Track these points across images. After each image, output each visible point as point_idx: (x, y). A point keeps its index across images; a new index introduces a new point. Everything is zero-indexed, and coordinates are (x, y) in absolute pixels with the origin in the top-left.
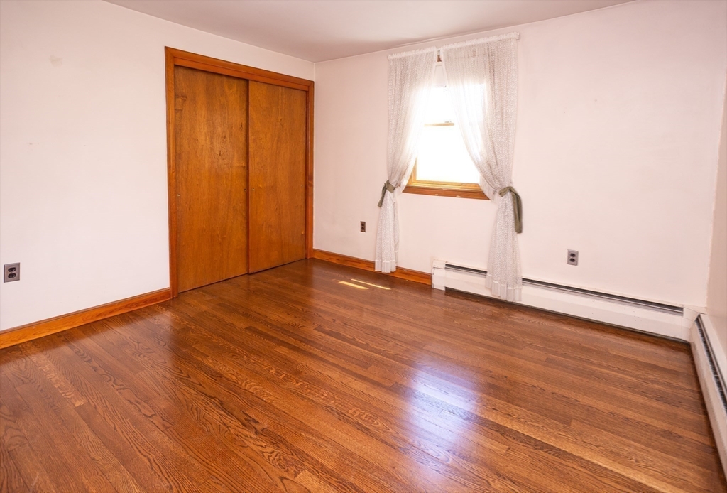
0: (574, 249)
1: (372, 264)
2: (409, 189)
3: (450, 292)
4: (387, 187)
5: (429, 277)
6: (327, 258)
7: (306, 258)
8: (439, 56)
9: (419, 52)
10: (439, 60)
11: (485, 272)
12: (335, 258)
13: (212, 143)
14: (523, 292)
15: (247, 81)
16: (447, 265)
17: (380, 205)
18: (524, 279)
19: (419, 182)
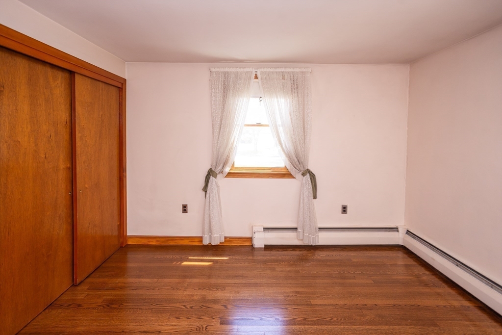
0: (345, 204)
1: (201, 239)
2: (230, 175)
3: (268, 248)
4: (211, 174)
5: (250, 239)
6: (145, 242)
7: (121, 247)
8: (256, 75)
9: (239, 70)
10: (256, 77)
11: (296, 228)
12: (154, 240)
13: (36, 145)
14: (320, 237)
15: (72, 73)
16: (264, 228)
17: (205, 189)
18: (320, 228)
19: (237, 168)
